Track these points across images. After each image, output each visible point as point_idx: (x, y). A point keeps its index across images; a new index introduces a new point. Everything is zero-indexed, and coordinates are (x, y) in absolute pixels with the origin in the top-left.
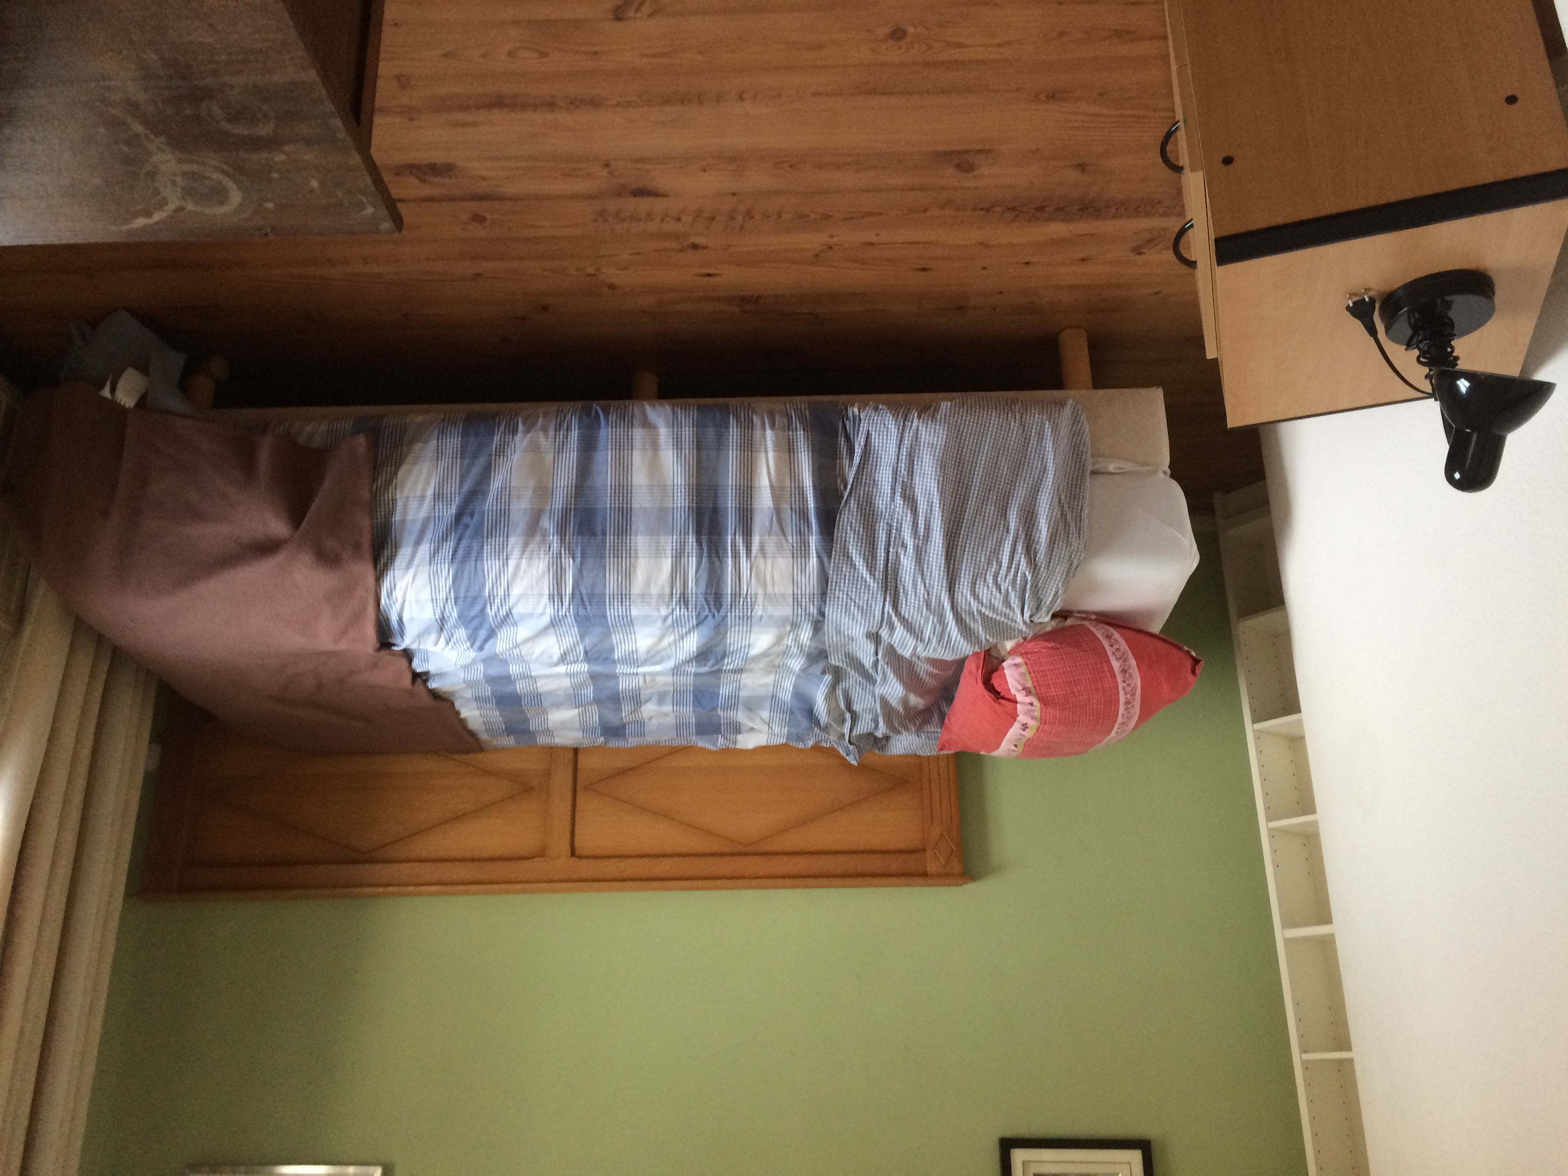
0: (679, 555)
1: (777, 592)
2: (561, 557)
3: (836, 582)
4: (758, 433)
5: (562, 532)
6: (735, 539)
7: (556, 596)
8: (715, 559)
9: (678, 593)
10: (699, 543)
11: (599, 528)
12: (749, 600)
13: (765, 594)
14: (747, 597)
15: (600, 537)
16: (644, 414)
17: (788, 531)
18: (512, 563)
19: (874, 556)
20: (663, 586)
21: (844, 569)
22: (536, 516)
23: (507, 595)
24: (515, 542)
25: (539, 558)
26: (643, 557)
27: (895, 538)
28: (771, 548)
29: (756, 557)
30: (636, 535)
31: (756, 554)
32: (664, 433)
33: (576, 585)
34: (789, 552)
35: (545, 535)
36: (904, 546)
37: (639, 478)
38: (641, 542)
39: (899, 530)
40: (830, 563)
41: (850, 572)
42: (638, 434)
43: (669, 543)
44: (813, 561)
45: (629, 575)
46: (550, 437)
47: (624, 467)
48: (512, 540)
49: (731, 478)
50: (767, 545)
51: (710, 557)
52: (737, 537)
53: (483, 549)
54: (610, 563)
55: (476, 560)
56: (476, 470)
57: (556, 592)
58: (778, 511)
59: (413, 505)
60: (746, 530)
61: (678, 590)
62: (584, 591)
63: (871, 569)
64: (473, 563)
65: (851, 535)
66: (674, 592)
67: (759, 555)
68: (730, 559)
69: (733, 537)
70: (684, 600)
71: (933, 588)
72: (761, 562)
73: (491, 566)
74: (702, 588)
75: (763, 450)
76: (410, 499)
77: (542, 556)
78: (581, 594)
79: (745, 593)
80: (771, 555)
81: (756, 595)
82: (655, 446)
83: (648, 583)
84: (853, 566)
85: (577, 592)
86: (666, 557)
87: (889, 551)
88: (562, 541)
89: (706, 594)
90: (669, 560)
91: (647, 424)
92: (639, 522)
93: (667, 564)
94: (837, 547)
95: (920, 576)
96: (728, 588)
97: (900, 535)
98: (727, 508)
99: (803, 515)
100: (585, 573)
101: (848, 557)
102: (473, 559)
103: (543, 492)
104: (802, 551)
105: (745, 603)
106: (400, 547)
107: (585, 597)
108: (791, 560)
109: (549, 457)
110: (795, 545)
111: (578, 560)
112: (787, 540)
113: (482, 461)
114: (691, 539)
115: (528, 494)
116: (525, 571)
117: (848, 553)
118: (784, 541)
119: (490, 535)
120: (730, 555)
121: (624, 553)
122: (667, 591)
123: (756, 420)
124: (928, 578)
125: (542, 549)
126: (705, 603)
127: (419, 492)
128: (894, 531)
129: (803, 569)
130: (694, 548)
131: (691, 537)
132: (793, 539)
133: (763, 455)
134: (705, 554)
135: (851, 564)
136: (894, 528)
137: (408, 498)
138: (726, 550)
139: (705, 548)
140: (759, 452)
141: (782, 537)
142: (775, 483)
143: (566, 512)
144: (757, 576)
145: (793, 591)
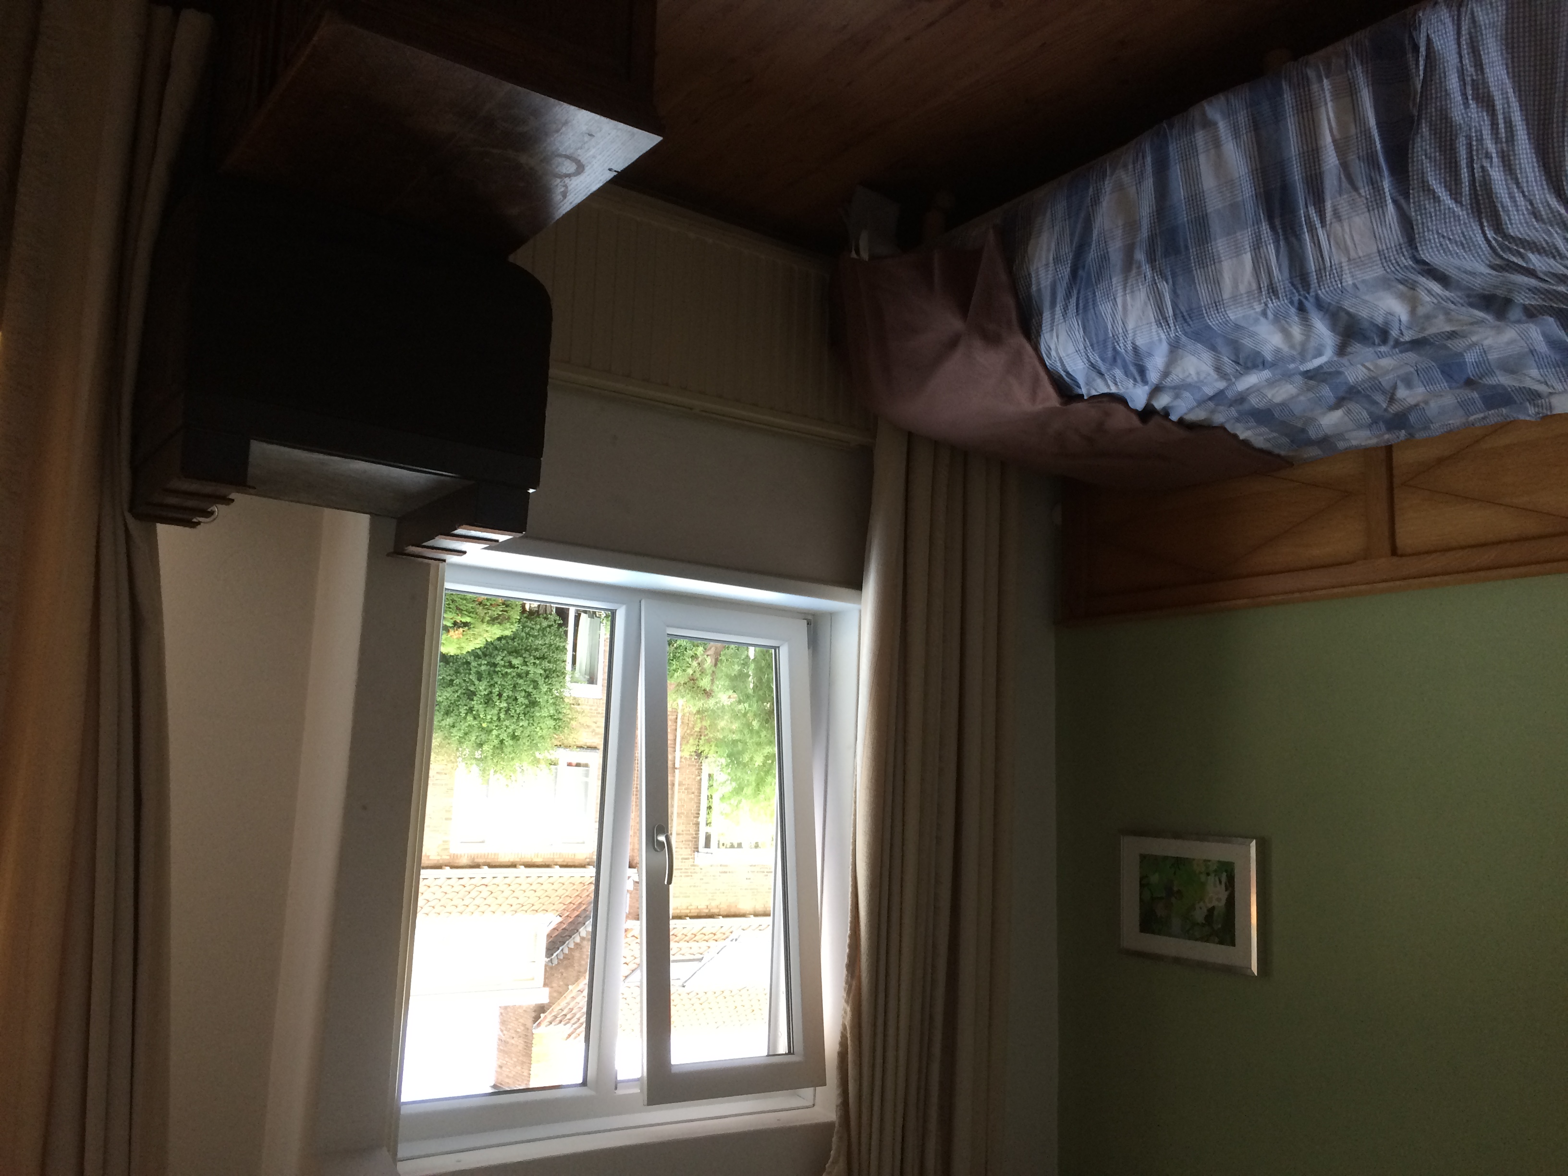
0: (1257, 246)
1: (1361, 254)
2: (1156, 283)
3: (1423, 223)
4: (1315, 87)
5: (1152, 259)
6: (1308, 211)
7: (1162, 320)
8: (1293, 240)
9: (1266, 285)
10: (1273, 228)
11: (1182, 244)
12: (1335, 271)
13: (1349, 260)
14: (1332, 270)
15: (1184, 253)
16: (1204, 114)
17: (1360, 184)
18: (1119, 301)
19: (1457, 180)
20: (1250, 284)
21: (1427, 206)
22: (1129, 252)
23: (1125, 331)
24: (1117, 281)
25: (1140, 290)
26: (1226, 260)
27: (1477, 150)
28: (1344, 209)
29: (1331, 223)
30: (1215, 239)
31: (1331, 219)
32: (1223, 127)
33: (1175, 306)
34: (1363, 207)
35: (1139, 267)
36: (1488, 156)
37: (1208, 181)
38: (1220, 245)
39: (1480, 140)
40: (1409, 203)
41: (1435, 207)
42: (1200, 137)
43: (1245, 237)
44: (1391, 208)
45: (1217, 283)
46: (1130, 170)
47: (1192, 177)
48: (1114, 280)
49: (1293, 147)
50: (1339, 207)
51: (1286, 239)
52: (1309, 209)
53: (1095, 296)
54: (1198, 274)
55: (1094, 308)
56: (1079, 226)
57: (1161, 318)
58: (1345, 165)
59: (1042, 273)
60: (1317, 196)
61: (1265, 283)
62: (1183, 309)
63: (1456, 196)
64: (1092, 311)
65: (1427, 164)
66: (1262, 286)
67: (1334, 220)
68: (1307, 234)
69: (1305, 210)
70: (1273, 291)
71: (1535, 195)
72: (1337, 226)
73: (1105, 308)
74: (1286, 274)
75: (1323, 104)
76: (1040, 269)
77: (1141, 287)
78: (1182, 313)
79: (1329, 264)
80: (1346, 217)
81: (1341, 263)
82: (1217, 144)
83: (1236, 286)
84: (1437, 199)
85: (1178, 312)
86: (1245, 253)
87: (1473, 169)
88: (1153, 268)
89: (1291, 278)
90: (1249, 254)
91: (1208, 124)
92: (1216, 226)
93: (1247, 258)
94: (1414, 182)
95: (1515, 186)
96: (1312, 265)
97: (1482, 145)
98: (1295, 180)
99: (1371, 161)
100: (1179, 292)
101: (1429, 190)
102: (1091, 307)
103: (1132, 226)
104: (1377, 201)
105: (1332, 276)
106: (1043, 313)
107: (1185, 314)
108: (1367, 214)
109: (1133, 190)
110: (1368, 197)
111: (1170, 281)
112: (1359, 194)
113: (1082, 215)
114: (1265, 227)
115: (1119, 232)
116: (1132, 305)
117: (1429, 186)
118: (1357, 197)
119: (1098, 281)
120: (1306, 230)
121: (1208, 260)
122: (1254, 286)
123: (1311, 73)
124: (1525, 185)
125: (1139, 280)
126: (1292, 288)
127: (1044, 262)
128: (1474, 143)
129: (1383, 222)
130: (1269, 234)
131: (1263, 224)
132: (1365, 192)
133: (1323, 109)
134: (1281, 237)
135: (1434, 197)
136: (1474, 139)
137: (1038, 269)
138: (1301, 226)
139: (1280, 231)
140: (1321, 106)
141: (1354, 193)
142: (1338, 136)
143: (1152, 239)
144: (1337, 243)
145: (1378, 247)
